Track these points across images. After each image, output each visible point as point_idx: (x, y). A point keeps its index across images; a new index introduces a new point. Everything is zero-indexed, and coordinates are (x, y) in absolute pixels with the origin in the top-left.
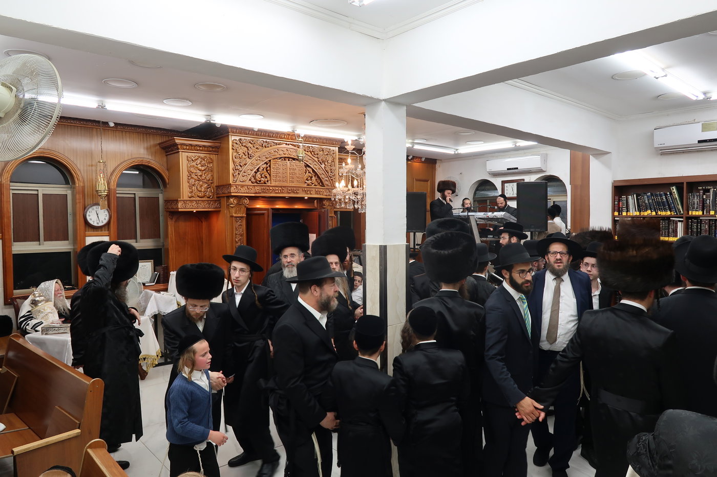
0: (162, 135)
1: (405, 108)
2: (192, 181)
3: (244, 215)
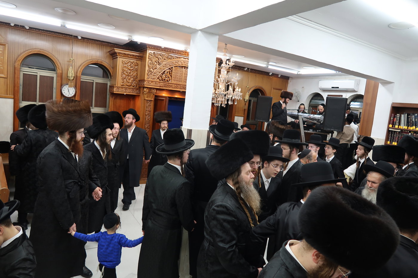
0: (111, 46)
1: (218, 37)
2: (124, 76)
3: (153, 99)
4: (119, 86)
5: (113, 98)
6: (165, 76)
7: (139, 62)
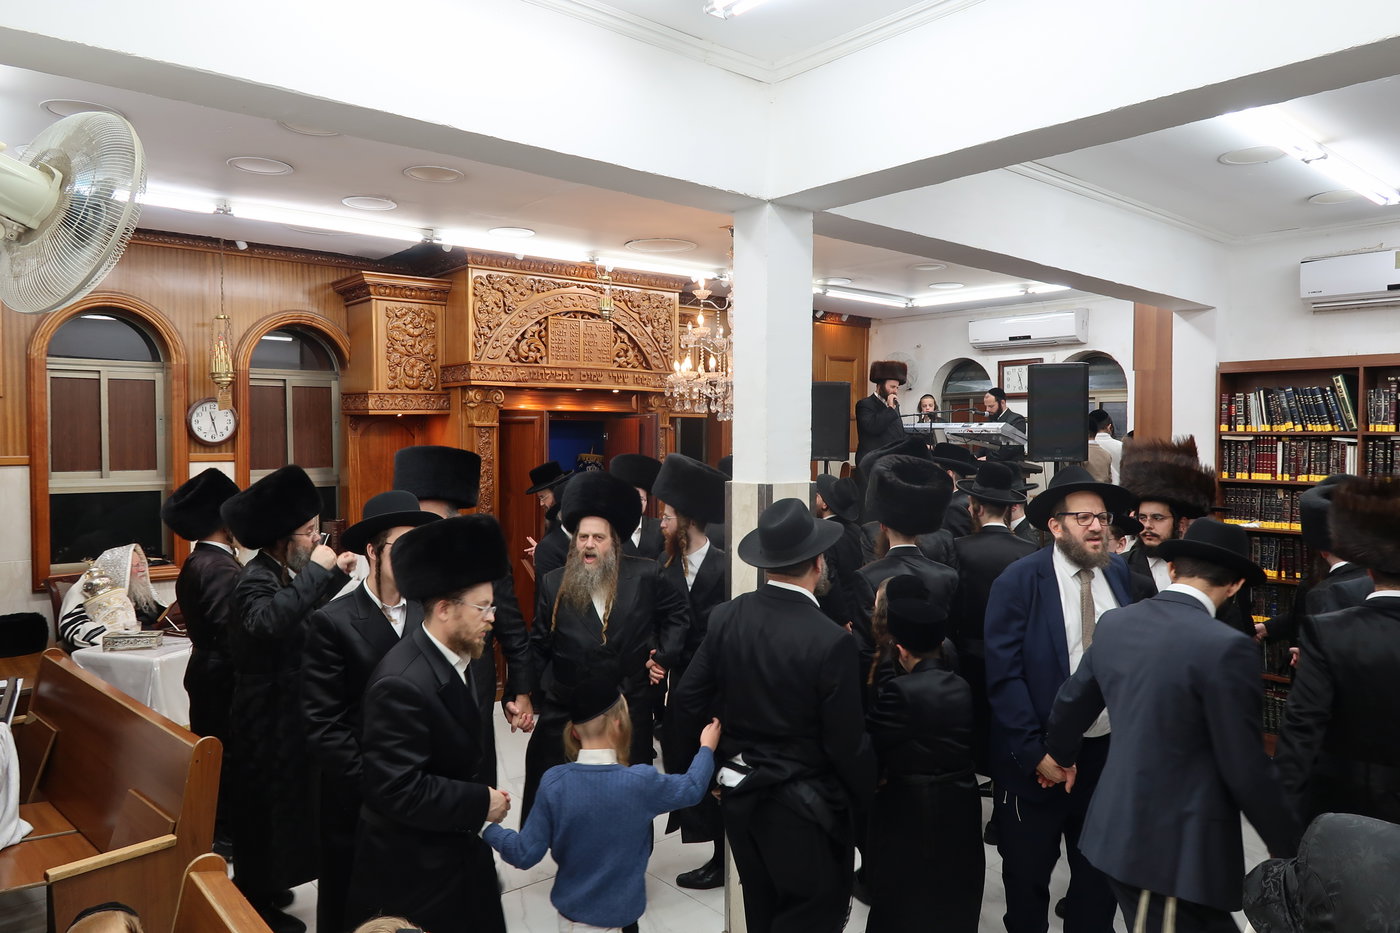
0: (338, 267)
1: (811, 217)
2: (395, 357)
3: (496, 424)
4: (383, 389)
5: (359, 431)
6: (526, 348)
7: (438, 310)
